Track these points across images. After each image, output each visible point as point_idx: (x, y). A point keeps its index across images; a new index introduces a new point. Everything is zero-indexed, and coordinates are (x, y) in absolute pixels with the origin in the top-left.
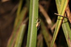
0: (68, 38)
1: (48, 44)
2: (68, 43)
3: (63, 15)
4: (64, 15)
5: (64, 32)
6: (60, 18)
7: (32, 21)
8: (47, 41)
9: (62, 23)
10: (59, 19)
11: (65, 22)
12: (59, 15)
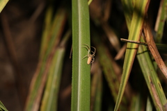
0: (152, 82)
1: (112, 86)
2: (151, 92)
3: (136, 40)
4: (140, 40)
5: (143, 71)
6: (131, 45)
7: (78, 54)
8: (109, 80)
9: (136, 55)
10: (131, 49)
11: (143, 52)
12: (130, 41)
